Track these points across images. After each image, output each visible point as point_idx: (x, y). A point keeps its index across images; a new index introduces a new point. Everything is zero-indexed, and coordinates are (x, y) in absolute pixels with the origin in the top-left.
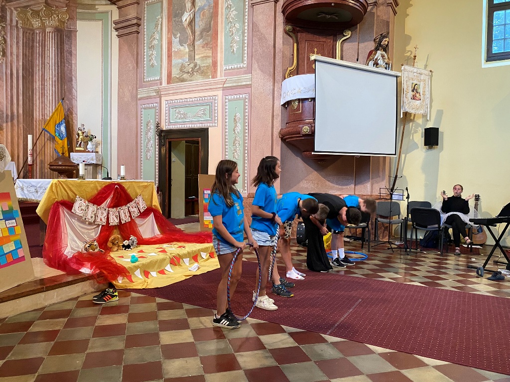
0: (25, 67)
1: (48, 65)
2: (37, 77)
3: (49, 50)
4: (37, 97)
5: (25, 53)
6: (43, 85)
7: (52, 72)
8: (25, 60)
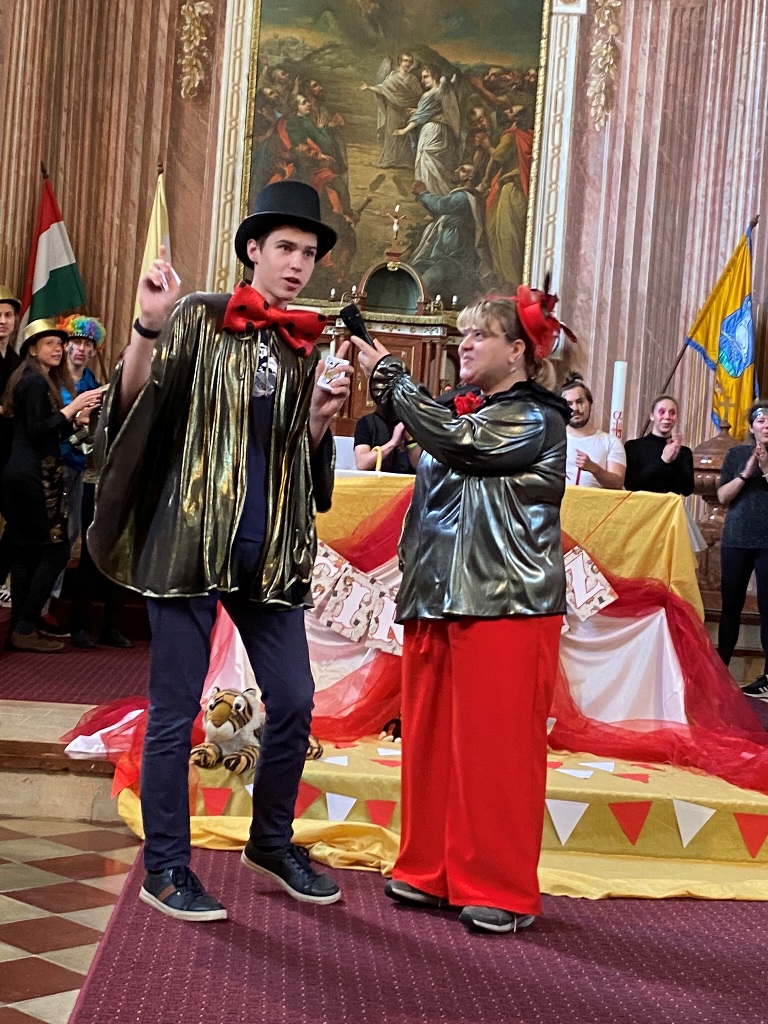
0: (668, 132)
1: (741, 108)
2: (704, 160)
3: (749, 53)
4: (698, 231)
5: (672, 81)
6: (719, 183)
7: (752, 130)
8: (671, 104)
